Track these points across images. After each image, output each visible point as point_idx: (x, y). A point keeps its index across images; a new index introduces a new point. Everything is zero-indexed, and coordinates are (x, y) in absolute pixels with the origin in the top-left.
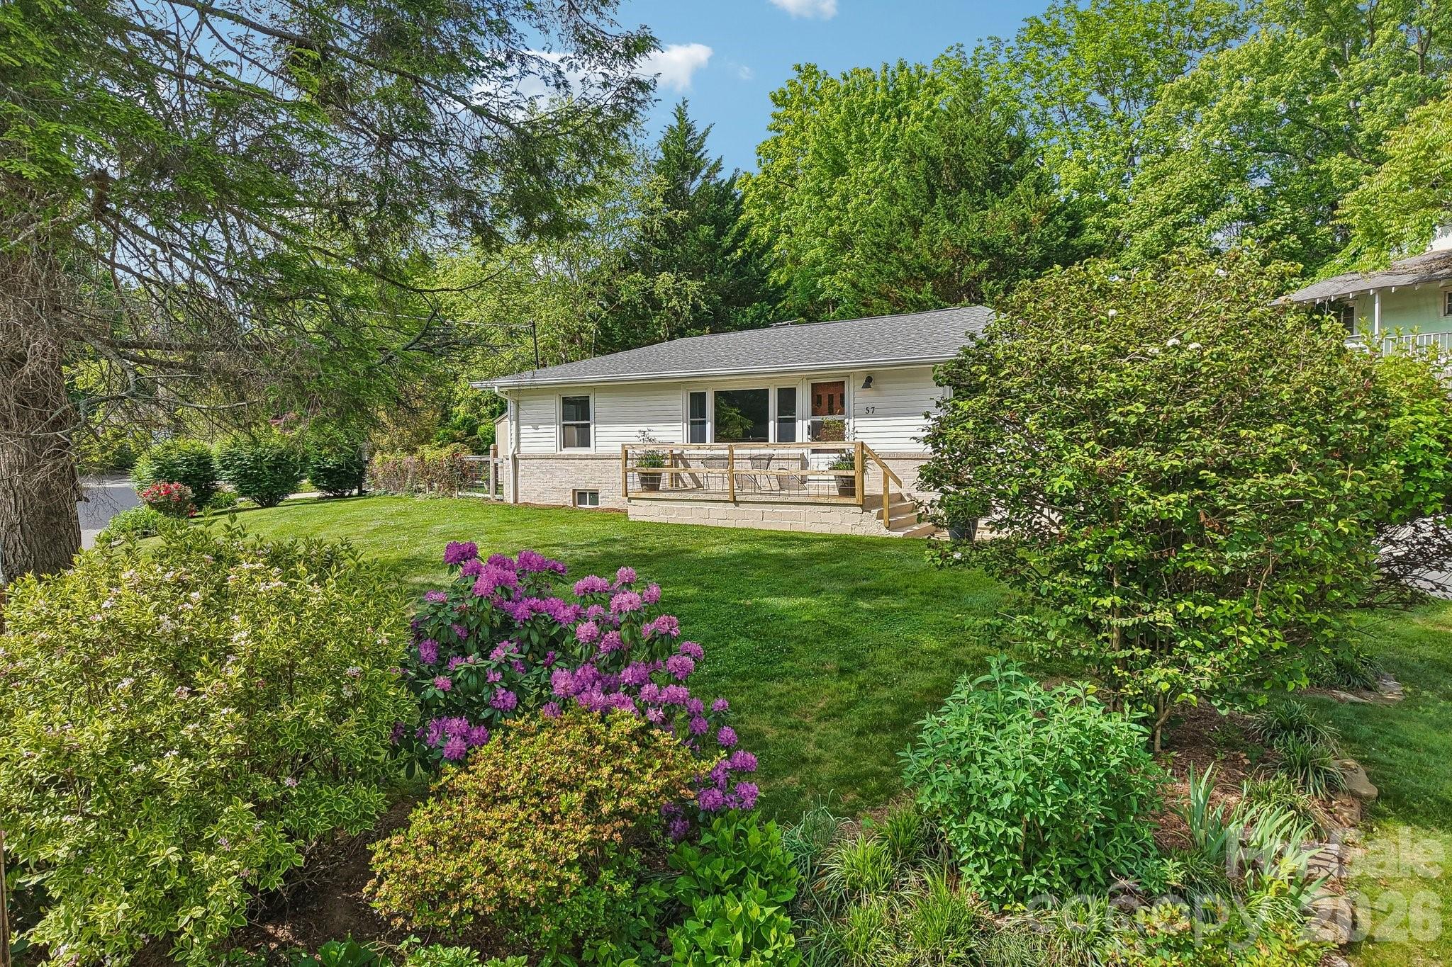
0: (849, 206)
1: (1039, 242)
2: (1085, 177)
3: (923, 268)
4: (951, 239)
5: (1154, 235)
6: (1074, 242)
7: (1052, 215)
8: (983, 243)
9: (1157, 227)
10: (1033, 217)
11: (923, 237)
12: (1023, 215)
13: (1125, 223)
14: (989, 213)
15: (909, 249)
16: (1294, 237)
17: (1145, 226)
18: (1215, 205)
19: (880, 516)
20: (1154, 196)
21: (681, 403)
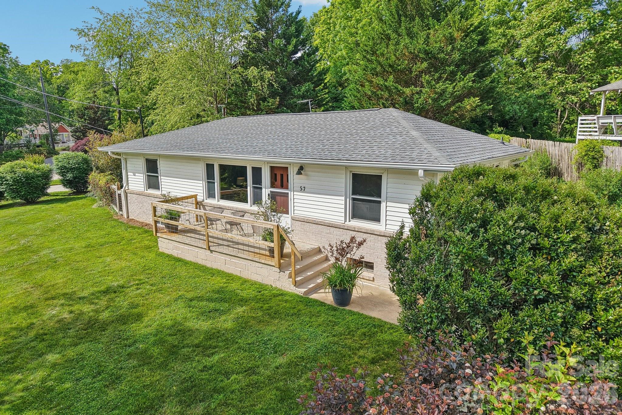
0: (359, 26)
1: (459, 50)
2: (499, 6)
3: (390, 66)
4: (408, 48)
5: (533, 41)
6: (482, 48)
7: (469, 33)
8: (426, 51)
9: (534, 37)
10: (456, 34)
11: (392, 47)
12: (450, 33)
13: (517, 33)
14: (431, 31)
15: (382, 54)
16: (616, 42)
17: (529, 35)
18: (570, 23)
19: (290, 277)
20: (536, 17)
21: (201, 170)
